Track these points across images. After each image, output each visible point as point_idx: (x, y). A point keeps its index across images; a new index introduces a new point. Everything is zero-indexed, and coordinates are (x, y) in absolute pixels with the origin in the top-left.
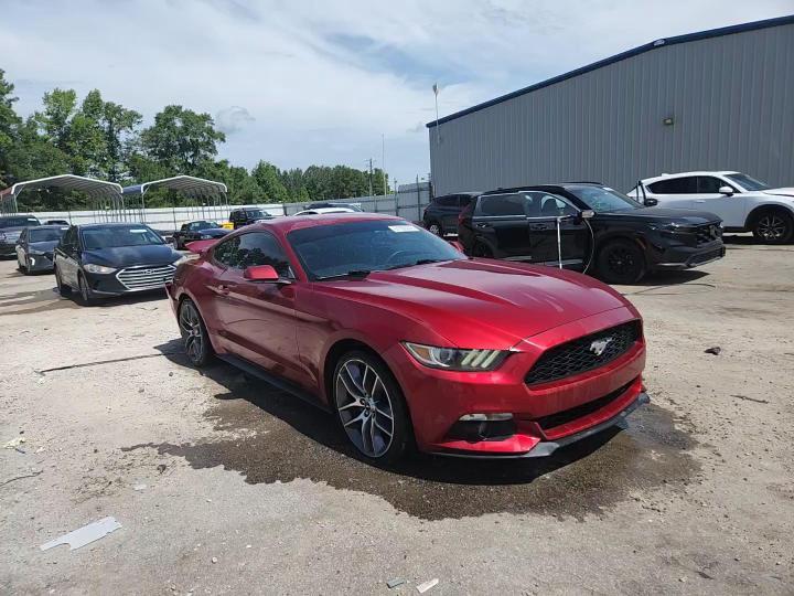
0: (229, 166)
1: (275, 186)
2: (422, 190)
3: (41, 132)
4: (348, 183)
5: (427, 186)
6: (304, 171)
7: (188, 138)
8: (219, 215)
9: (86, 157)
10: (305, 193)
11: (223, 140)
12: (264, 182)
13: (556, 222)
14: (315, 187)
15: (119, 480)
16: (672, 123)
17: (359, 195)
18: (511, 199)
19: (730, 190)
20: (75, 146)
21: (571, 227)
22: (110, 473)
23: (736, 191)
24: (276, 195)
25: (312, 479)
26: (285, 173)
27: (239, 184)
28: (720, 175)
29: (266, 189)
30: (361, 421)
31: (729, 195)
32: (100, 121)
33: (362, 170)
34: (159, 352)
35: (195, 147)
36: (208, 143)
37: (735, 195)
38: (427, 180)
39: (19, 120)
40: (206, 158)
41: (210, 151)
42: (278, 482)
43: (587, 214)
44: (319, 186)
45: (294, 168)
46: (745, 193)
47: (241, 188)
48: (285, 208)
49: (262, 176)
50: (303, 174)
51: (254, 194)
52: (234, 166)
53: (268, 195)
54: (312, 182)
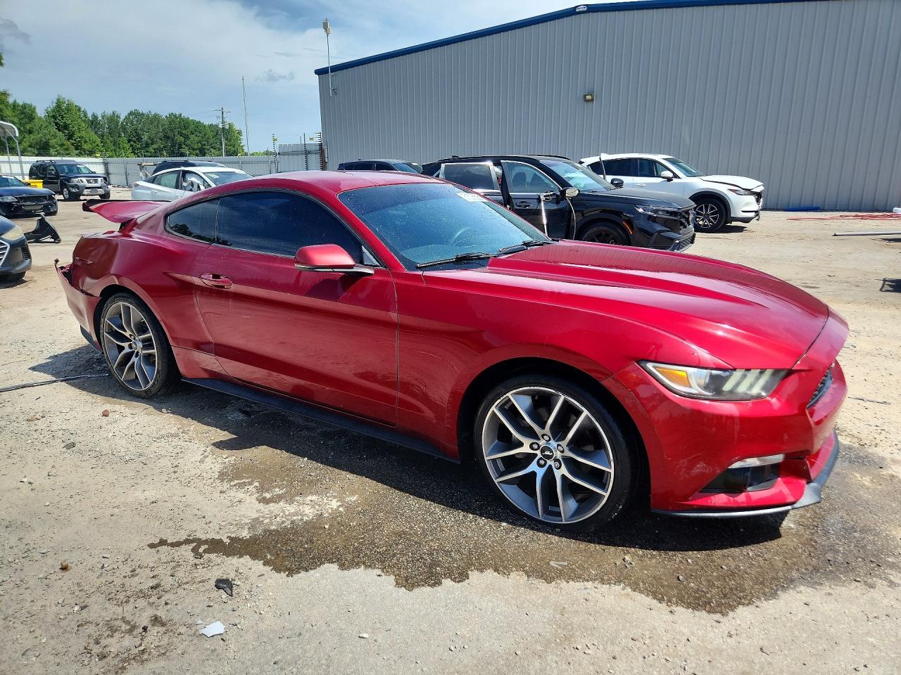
0: (11, 100)
1: (83, 134)
2: (309, 153)
4: (187, 137)
5: (318, 148)
6: (122, 117)
8: (16, 169)
10: (127, 146)
12: (66, 127)
13: (539, 200)
14: (139, 139)
15: (156, 620)
16: (592, 100)
17: (204, 155)
18: (473, 170)
19: (670, 175)
21: (554, 207)
22: (129, 607)
23: (676, 176)
24: (85, 147)
25: (496, 570)
26: (95, 117)
27: (28, 127)
28: (659, 158)
29: (70, 137)
30: (533, 474)
31: (669, 179)
33: (207, 122)
34: (50, 378)
37: (675, 180)
38: (316, 141)
42: (447, 583)
43: (571, 193)
44: (145, 138)
45: (109, 112)
46: (684, 179)
47: (30, 132)
48: (106, 164)
49: (62, 118)
50: (121, 120)
51: (52, 142)
52: (17, 101)
53: (73, 144)
54: (136, 132)
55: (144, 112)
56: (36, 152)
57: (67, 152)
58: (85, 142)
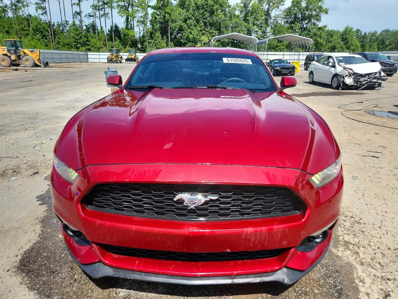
0: (327, 29)
1: (353, 42)
3: (237, 13)
6: (378, 33)
7: (307, 13)
9: (254, 24)
11: (326, 13)
12: (346, 39)
14: (383, 43)
20: (251, 19)
26: (365, 34)
27: (330, 40)
29: (346, 44)
32: (264, 5)
35: (310, 18)
36: (317, 15)
39: (229, 6)
40: (314, 24)
41: (317, 20)
44: (387, 43)
45: (373, 31)
47: (330, 42)
49: (346, 35)
50: (377, 35)
51: (337, 46)
52: (329, 29)
53: (346, 47)
54: (383, 40)
55: (391, 30)
56: (329, 51)
57: (342, 50)
58: (353, 45)
